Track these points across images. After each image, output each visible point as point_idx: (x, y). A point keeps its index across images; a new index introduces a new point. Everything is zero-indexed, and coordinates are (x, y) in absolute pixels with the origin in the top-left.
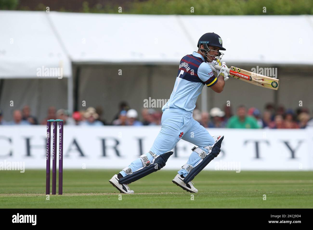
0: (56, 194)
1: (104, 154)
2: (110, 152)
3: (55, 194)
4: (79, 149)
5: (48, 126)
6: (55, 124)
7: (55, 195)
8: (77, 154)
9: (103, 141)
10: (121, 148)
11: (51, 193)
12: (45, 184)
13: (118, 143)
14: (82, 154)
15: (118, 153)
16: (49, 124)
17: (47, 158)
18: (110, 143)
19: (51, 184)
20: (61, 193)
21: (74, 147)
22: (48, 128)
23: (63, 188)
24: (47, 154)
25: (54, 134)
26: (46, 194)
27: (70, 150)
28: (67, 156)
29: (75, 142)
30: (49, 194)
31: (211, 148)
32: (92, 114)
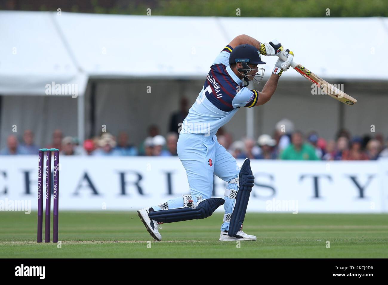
0: (50, 242)
1: (123, 192)
2: (131, 189)
4: (91, 185)
5: (40, 157)
6: (49, 154)
7: (49, 244)
8: (89, 191)
9: (122, 176)
10: (144, 184)
11: (44, 241)
12: (36, 229)
13: (140, 177)
14: (95, 192)
15: (140, 191)
16: (41, 154)
17: (38, 197)
18: (131, 178)
19: (44, 229)
20: (56, 240)
21: (85, 183)
22: (40, 160)
23: (59, 234)
24: (39, 191)
25: (47, 167)
26: (38, 242)
27: (80, 186)
28: (76, 194)
29: (86, 177)
30: (41, 242)
31: (237, 180)
32: (108, 142)
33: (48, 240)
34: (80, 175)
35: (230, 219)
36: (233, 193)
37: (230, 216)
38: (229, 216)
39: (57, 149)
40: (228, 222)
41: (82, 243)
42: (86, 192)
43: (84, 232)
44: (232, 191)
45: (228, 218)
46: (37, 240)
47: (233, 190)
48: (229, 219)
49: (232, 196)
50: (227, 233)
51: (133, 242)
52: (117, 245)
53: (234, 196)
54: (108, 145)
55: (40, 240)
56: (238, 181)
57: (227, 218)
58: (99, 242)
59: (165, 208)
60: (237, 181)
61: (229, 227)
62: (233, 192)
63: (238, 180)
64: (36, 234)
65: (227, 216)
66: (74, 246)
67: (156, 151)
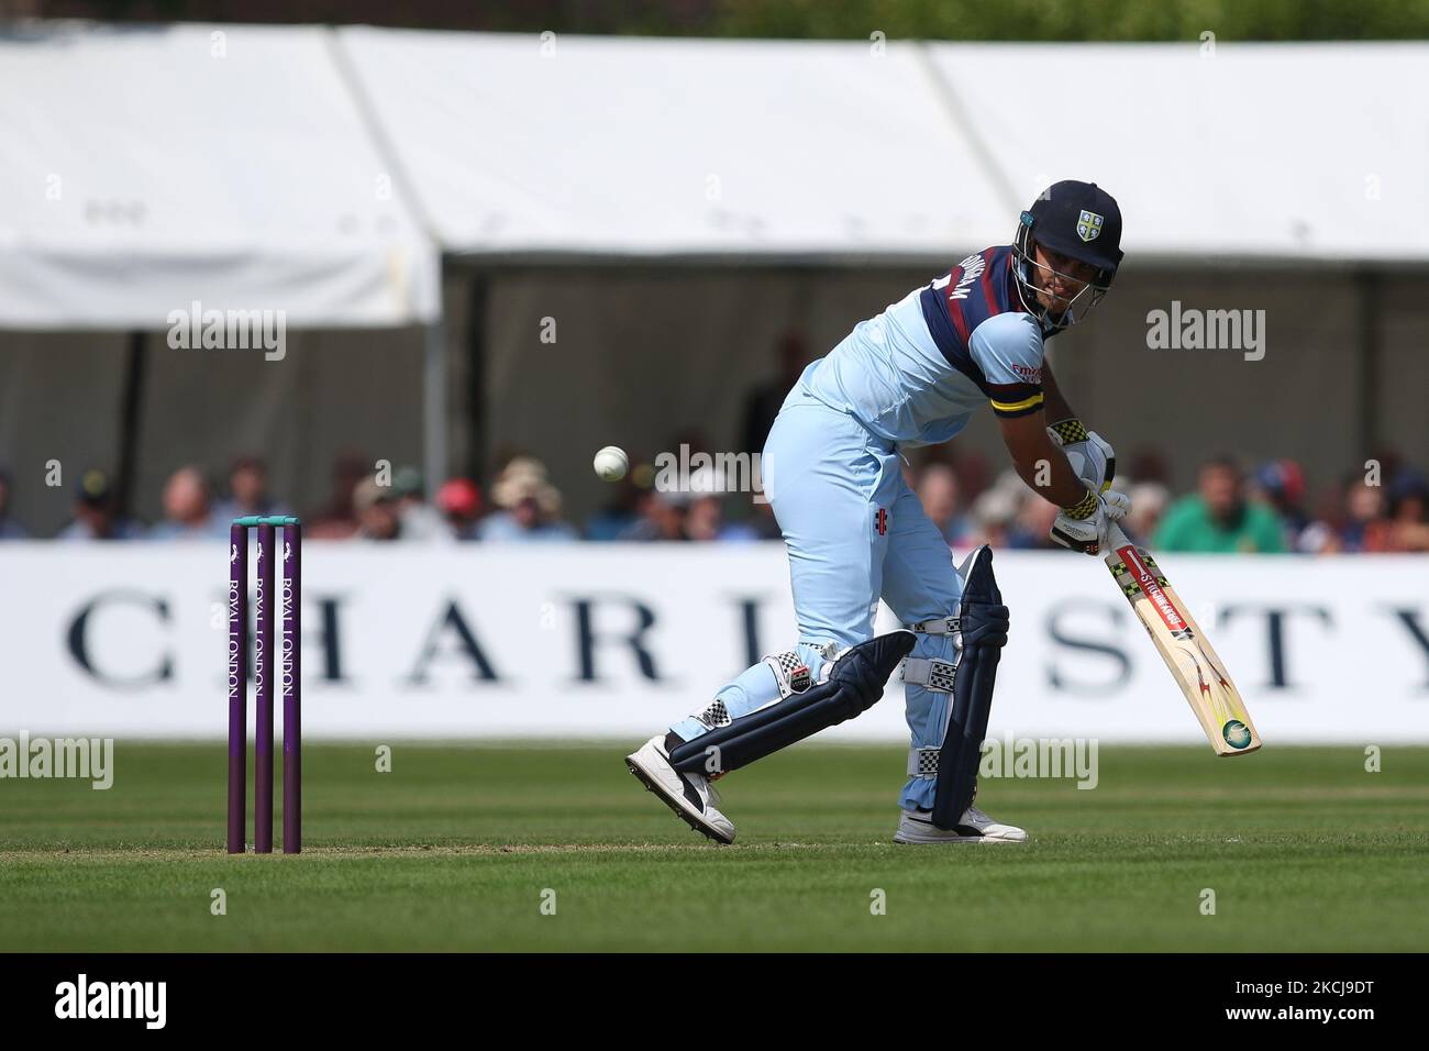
0: (273, 851)
1: (587, 671)
2: (614, 661)
3: (270, 851)
4: (472, 648)
6: (267, 536)
7: (267, 856)
8: (463, 669)
9: (584, 612)
10: (658, 641)
12: (223, 807)
13: (647, 618)
14: (486, 672)
15: (647, 666)
16: (240, 538)
17: (231, 691)
18: (613, 622)
20: (294, 845)
21: (450, 640)
24: (232, 669)
25: (261, 582)
26: (230, 852)
27: (431, 652)
28: (419, 678)
29: (454, 617)
30: (242, 850)
31: (952, 624)
32: (528, 488)
33: (266, 845)
34: (432, 609)
35: (934, 765)
36: (940, 671)
37: (936, 753)
38: (932, 754)
39: (293, 520)
40: (927, 778)
41: (386, 854)
42: (454, 670)
43: (415, 815)
44: (937, 666)
45: (926, 762)
46: (226, 845)
47: (937, 660)
48: (930, 766)
49: (939, 684)
50: (928, 817)
51: (571, 849)
52: (505, 861)
53: (944, 681)
54: (529, 503)
55: (238, 845)
56: (957, 628)
57: (922, 762)
58: (448, 851)
59: (718, 719)
60: (952, 627)
61: (932, 795)
62: (942, 667)
63: (956, 624)
64: (225, 825)
65: (923, 754)
66: (355, 865)
67: (700, 522)
